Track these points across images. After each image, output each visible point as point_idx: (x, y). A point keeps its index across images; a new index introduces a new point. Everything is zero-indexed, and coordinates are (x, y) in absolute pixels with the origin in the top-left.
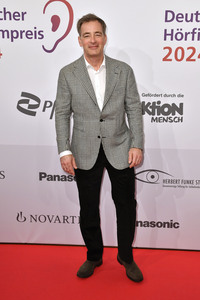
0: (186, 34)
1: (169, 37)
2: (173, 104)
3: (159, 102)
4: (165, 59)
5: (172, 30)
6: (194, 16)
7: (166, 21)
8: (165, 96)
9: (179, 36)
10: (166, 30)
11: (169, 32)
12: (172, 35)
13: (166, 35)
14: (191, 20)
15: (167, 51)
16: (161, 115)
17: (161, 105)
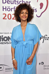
0: (12, 9)
1: (5, 10)
2: (8, 37)
3: (2, 36)
4: (4, 18)
5: (6, 7)
6: (14, 2)
7: (3, 3)
8: (5, 33)
9: (9, 10)
10: (3, 7)
11: (4, 7)
12: (6, 9)
13: (3, 9)
14: (13, 3)
15: (4, 15)
16: (4, 41)
17: (3, 37)
